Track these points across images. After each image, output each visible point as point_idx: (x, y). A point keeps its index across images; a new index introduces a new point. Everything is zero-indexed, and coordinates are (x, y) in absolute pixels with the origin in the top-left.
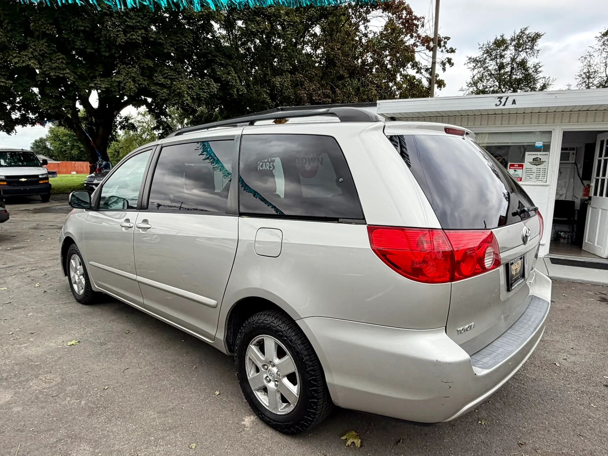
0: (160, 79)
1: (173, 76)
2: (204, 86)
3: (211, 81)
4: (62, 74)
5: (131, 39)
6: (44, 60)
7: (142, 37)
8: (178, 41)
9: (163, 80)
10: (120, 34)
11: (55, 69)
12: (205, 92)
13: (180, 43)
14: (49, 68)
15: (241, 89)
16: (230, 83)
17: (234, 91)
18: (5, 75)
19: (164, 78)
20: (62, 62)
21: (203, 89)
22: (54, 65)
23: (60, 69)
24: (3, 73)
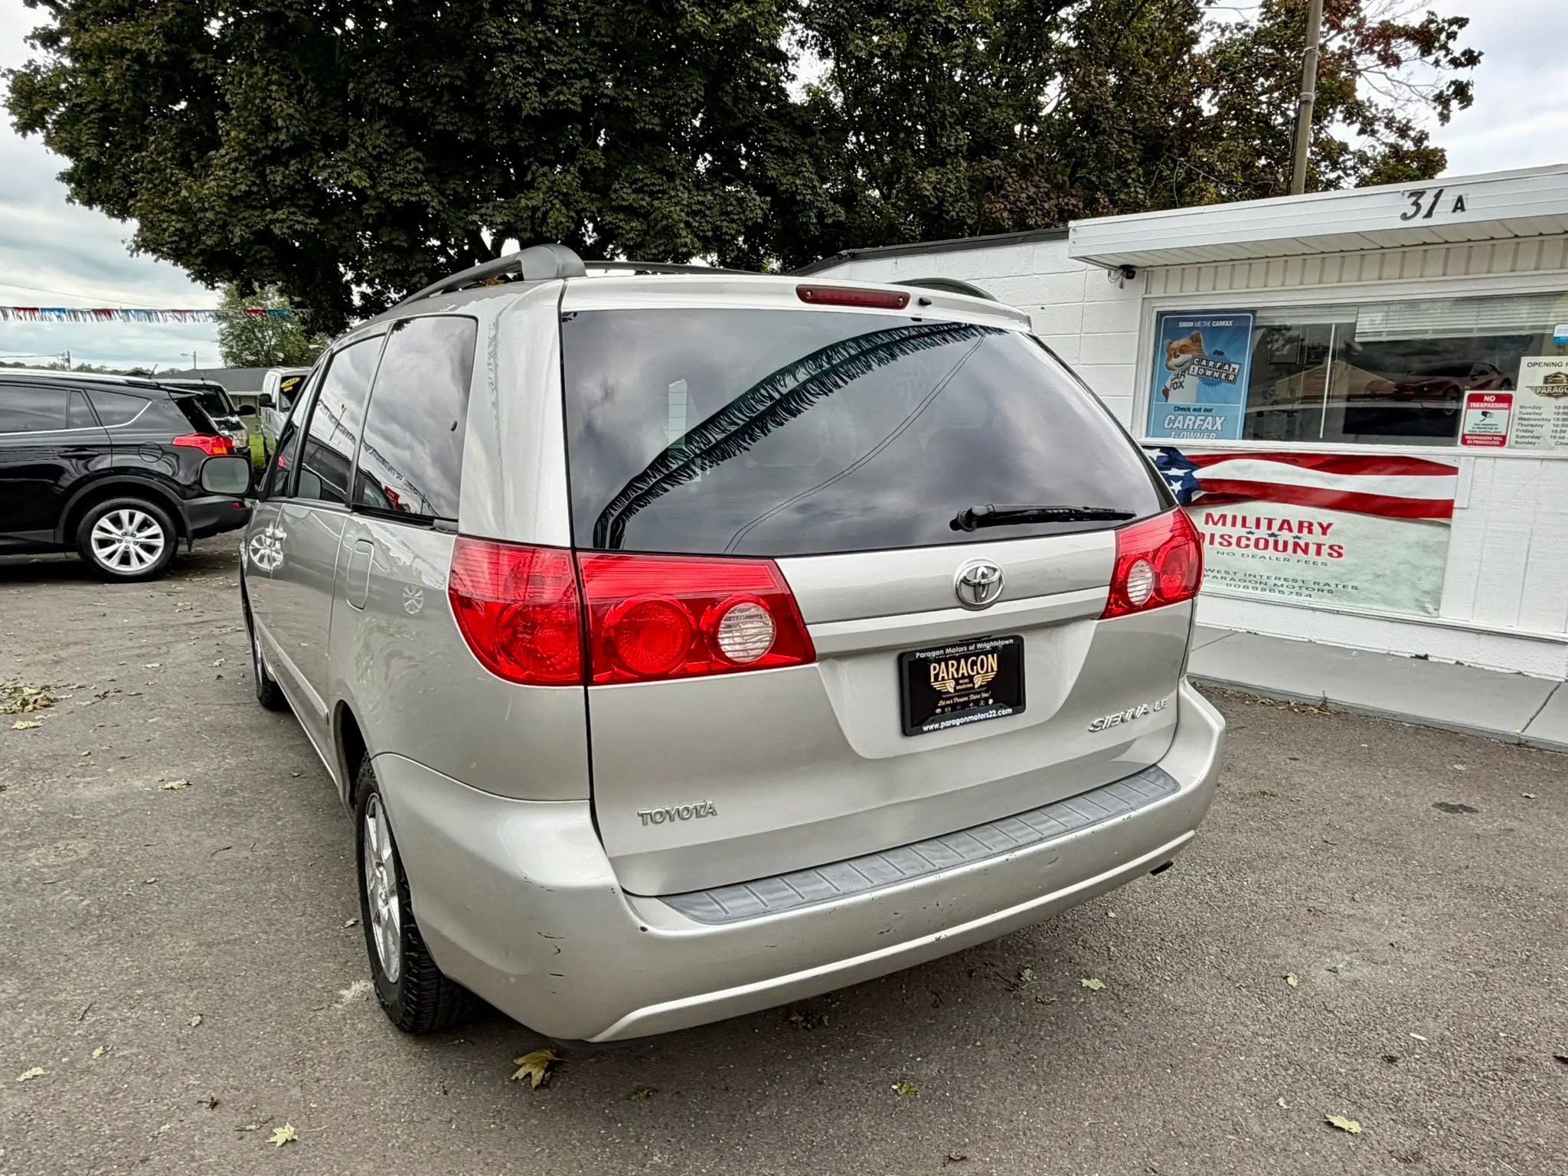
0: (625, 196)
1: (654, 184)
2: (731, 205)
3: (748, 192)
4: (415, 195)
5: (558, 103)
6: (379, 166)
7: (582, 97)
8: (669, 97)
9: (633, 196)
10: (530, 91)
11: (401, 185)
12: (733, 221)
13: (673, 105)
14: (390, 184)
15: (831, 211)
16: (798, 198)
17: (809, 217)
18: (305, 206)
19: (635, 191)
20: (416, 169)
21: (728, 214)
22: (400, 178)
23: (413, 184)
24: (301, 203)
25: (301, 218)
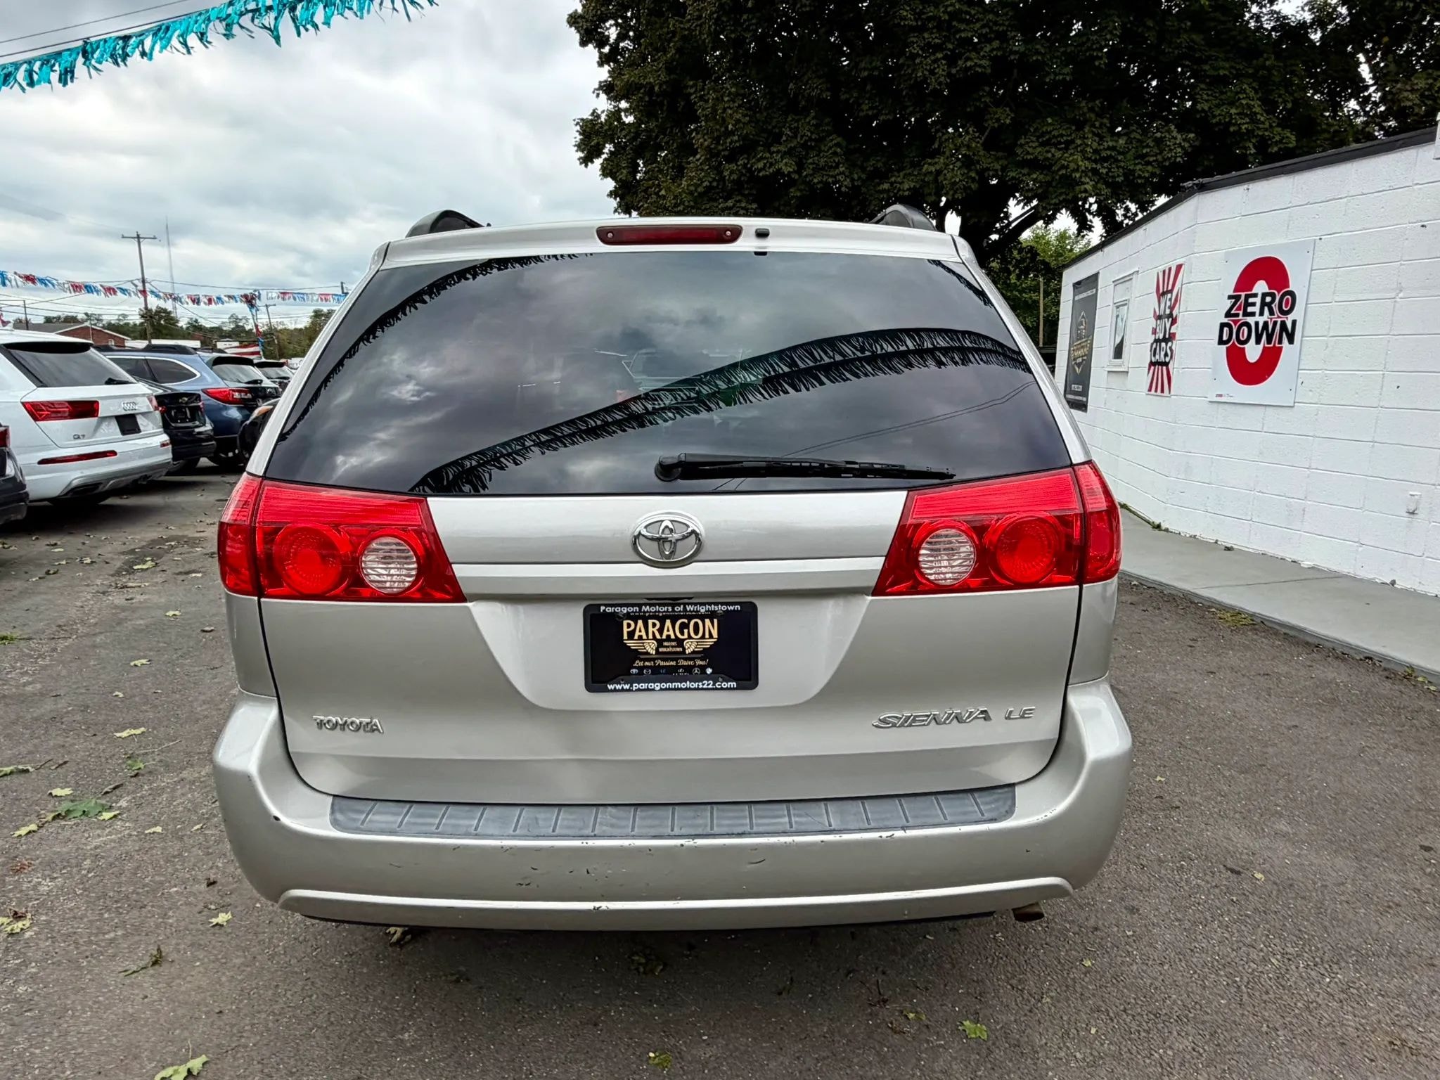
0: (1029, 150)
1: (1062, 136)
2: (1148, 146)
3: (1169, 131)
4: (832, 176)
5: (967, 69)
6: (807, 154)
7: (991, 59)
8: (1083, 44)
9: (1039, 149)
10: (939, 67)
11: (823, 169)
12: (1148, 163)
13: (1086, 51)
14: (813, 169)
15: (1277, 138)
16: (1232, 129)
17: (1246, 148)
18: (749, 194)
19: (1042, 144)
20: (835, 153)
21: (1143, 156)
22: (822, 163)
23: (831, 167)
24: (746, 192)
25: (743, 205)
